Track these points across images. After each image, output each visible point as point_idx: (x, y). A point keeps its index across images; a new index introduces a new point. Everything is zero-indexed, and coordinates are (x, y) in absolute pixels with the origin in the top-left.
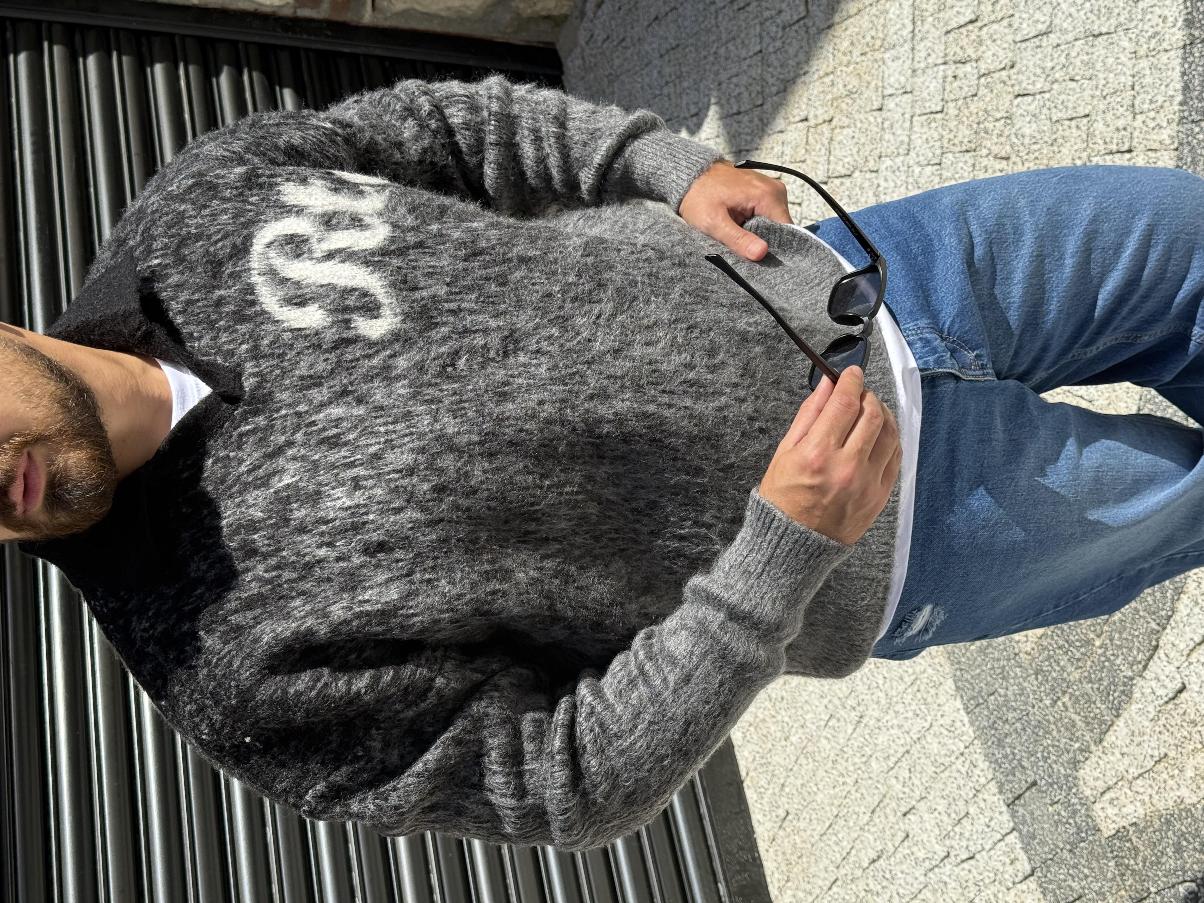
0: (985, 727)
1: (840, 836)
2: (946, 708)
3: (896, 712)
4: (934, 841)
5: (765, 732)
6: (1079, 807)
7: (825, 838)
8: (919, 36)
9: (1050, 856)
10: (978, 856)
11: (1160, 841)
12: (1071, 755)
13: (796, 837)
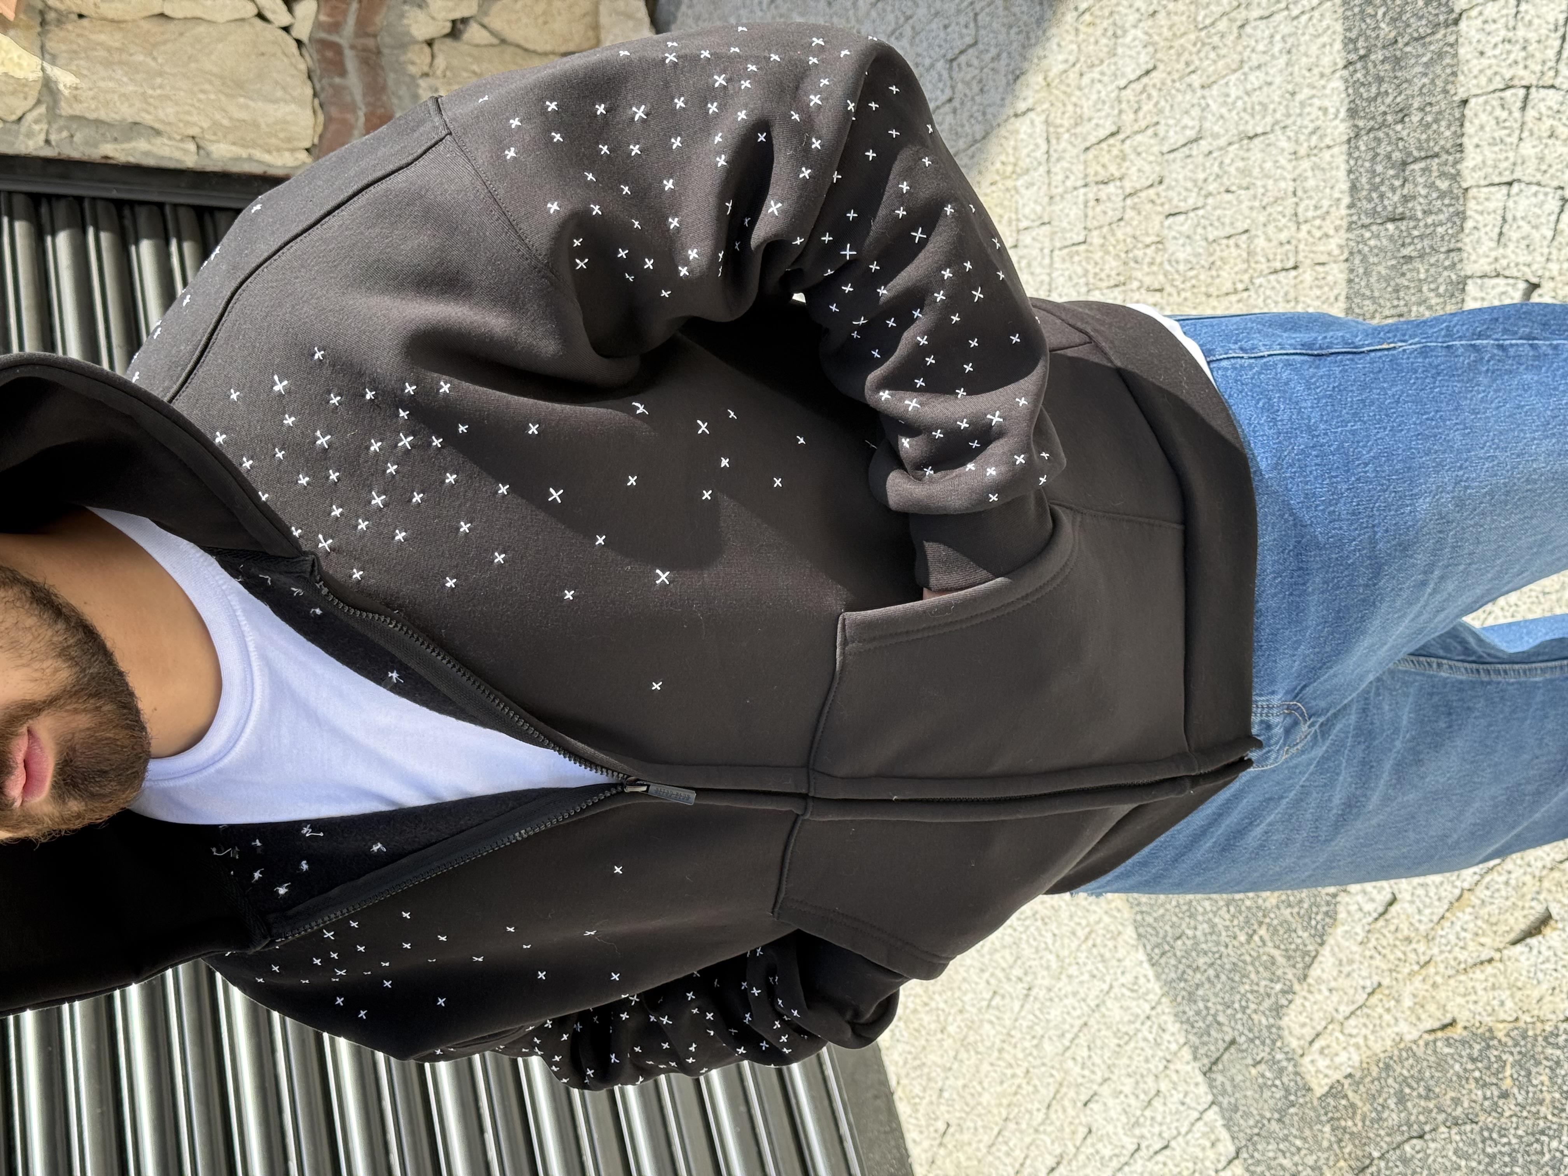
0: (1173, 980)
1: (1011, 1144)
2: (1127, 963)
3: (1070, 977)
4: (1121, 1131)
5: (916, 1025)
6: (1285, 1064)
7: (994, 1149)
8: (1055, 156)
9: (1256, 1131)
10: (1173, 1144)
11: (1380, 1092)
12: (1273, 999)
13: (960, 1155)
